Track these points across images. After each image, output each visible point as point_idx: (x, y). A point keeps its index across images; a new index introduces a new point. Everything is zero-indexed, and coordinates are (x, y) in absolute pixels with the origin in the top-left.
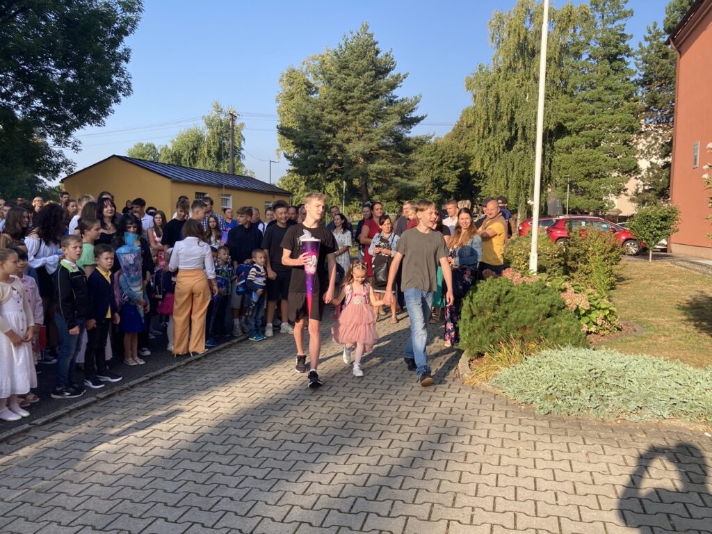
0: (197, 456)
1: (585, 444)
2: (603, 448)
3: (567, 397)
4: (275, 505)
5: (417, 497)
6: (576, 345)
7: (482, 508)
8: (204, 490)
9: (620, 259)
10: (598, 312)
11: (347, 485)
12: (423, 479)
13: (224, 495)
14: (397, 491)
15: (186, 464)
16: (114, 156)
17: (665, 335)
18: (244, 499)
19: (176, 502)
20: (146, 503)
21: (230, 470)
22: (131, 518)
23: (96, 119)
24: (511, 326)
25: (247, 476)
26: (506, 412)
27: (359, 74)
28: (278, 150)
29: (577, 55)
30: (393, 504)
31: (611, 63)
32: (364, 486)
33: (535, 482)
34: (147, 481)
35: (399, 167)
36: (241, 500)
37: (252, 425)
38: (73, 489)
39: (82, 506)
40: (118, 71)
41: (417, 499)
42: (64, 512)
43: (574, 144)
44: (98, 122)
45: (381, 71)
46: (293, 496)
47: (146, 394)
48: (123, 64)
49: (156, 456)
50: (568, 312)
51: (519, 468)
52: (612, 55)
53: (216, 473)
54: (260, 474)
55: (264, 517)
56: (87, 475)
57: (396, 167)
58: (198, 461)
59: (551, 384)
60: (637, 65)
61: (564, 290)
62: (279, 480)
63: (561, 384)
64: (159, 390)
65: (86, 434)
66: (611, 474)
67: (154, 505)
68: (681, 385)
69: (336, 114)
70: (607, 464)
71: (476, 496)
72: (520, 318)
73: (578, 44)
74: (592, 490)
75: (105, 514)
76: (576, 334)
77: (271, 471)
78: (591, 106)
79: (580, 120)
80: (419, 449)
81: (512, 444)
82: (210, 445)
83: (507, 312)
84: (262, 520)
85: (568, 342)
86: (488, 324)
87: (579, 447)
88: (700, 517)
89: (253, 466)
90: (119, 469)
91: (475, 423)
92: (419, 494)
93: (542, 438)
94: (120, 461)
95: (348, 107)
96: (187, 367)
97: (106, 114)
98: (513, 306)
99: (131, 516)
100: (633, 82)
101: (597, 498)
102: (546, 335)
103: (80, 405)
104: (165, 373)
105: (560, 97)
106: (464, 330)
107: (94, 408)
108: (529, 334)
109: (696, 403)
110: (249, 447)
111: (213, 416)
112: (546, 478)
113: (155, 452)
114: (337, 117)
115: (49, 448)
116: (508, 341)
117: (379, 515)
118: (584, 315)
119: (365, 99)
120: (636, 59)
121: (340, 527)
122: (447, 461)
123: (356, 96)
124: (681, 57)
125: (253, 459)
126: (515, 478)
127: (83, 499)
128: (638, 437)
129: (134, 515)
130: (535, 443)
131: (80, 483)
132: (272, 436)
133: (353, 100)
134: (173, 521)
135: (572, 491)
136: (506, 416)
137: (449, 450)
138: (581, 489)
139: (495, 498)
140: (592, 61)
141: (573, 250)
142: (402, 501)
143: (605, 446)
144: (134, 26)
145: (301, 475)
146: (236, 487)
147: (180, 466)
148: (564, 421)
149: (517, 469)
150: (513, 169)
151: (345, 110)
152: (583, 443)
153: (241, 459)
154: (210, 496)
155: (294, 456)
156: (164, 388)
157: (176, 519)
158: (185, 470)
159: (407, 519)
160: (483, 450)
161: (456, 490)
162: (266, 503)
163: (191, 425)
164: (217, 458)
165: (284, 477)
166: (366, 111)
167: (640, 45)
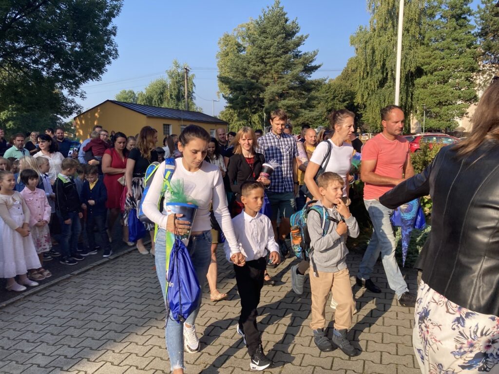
16: (108, 100)
20: (145, 318)
23: (96, 76)
27: (274, 37)
28: (219, 92)
29: (432, 16)
30: (294, 319)
31: (457, 21)
33: (385, 307)
34: (144, 306)
35: (303, 102)
36: (201, 317)
38: (101, 311)
39: (107, 320)
40: (109, 41)
42: (97, 323)
43: (429, 82)
44: (97, 78)
45: (289, 34)
46: (233, 315)
48: (112, 37)
49: (148, 293)
52: (458, 15)
56: (108, 303)
57: (301, 102)
60: (476, 21)
67: (149, 320)
69: (258, 66)
73: (433, 8)
78: (442, 53)
79: (434, 64)
84: (214, 328)
90: (127, 300)
94: (127, 295)
95: (266, 60)
97: (102, 73)
99: (136, 325)
100: (473, 34)
103: (99, 263)
105: (419, 47)
107: (107, 265)
112: (391, 304)
113: (147, 290)
114: (259, 68)
117: (285, 325)
119: (278, 54)
120: (475, 17)
123: (272, 52)
127: (108, 316)
131: (104, 307)
133: (270, 55)
139: (358, 315)
140: (443, 20)
141: (424, 158)
144: (118, 11)
149: (374, 299)
150: (385, 100)
151: (264, 63)
165: (227, 304)
166: (279, 63)
167: (478, 7)
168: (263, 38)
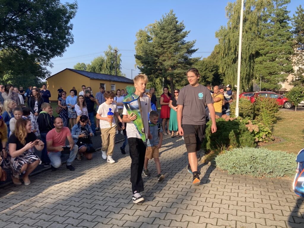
1: (246, 186)
2: (253, 188)
3: (241, 167)
4: (116, 207)
5: (173, 205)
8: (89, 201)
9: (278, 110)
10: (263, 133)
13: (97, 203)
15: (85, 192)
16: (67, 69)
17: (293, 143)
18: (105, 205)
19: (78, 205)
20: (67, 205)
21: (101, 194)
23: (59, 54)
25: (107, 197)
27: (169, 32)
28: (136, 65)
29: (265, 20)
31: (281, 23)
32: (156, 206)
33: (222, 201)
36: (103, 205)
39: (43, 206)
40: (68, 33)
42: (36, 208)
43: (263, 60)
44: (60, 55)
45: (178, 30)
46: (124, 204)
48: (70, 30)
49: (73, 189)
50: (248, 133)
51: (216, 195)
52: (281, 20)
53: (95, 195)
54: (112, 196)
55: (111, 212)
57: (185, 71)
58: (89, 191)
59: (235, 162)
60: (292, 24)
61: (248, 123)
62: (119, 198)
63: (239, 162)
66: (254, 198)
67: (70, 206)
68: (290, 163)
69: (159, 49)
70: (253, 194)
71: (196, 205)
72: (226, 135)
73: (266, 16)
74: (245, 204)
75: (51, 209)
77: (117, 195)
78: (271, 43)
79: (266, 49)
80: (177, 187)
81: (215, 186)
82: (95, 185)
85: (246, 145)
87: (243, 187)
89: (110, 193)
90: (59, 193)
92: (173, 204)
93: (229, 184)
94: (59, 190)
95: (164, 46)
97: (63, 52)
98: (224, 130)
99: (61, 210)
100: (291, 32)
101: (246, 207)
105: (257, 39)
110: (110, 185)
111: (97, 174)
112: (226, 199)
113: (73, 187)
114: (160, 51)
116: (220, 145)
117: (156, 212)
118: (257, 134)
119: (171, 42)
120: (292, 22)
121: (140, 216)
122: (188, 192)
123: (168, 41)
125: (111, 190)
126: (214, 199)
128: (270, 184)
129: (62, 210)
131: (43, 198)
132: (120, 182)
133: (167, 43)
134: (76, 212)
135: (236, 204)
136: (216, 175)
137: (189, 188)
138: (240, 204)
140: (272, 23)
141: (257, 106)
142: (167, 207)
144: (74, 15)
145: (129, 196)
146: (102, 200)
147: (82, 192)
148: (240, 177)
150: (236, 71)
151: (163, 47)
153: (106, 190)
154: (92, 203)
155: (127, 189)
158: (84, 194)
159: (167, 214)
160: (203, 188)
161: (189, 203)
162: (113, 207)
163: (89, 177)
164: (96, 189)
165: (121, 197)
166: (172, 47)
167: (294, 15)
168: (162, 33)
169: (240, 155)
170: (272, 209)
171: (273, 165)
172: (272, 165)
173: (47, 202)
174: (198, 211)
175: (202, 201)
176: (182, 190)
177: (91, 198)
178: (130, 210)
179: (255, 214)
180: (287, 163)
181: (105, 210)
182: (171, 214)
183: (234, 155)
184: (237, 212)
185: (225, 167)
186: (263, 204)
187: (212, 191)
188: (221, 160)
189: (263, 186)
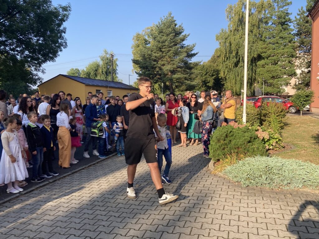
0: (90, 207)
1: (263, 200)
2: (271, 202)
3: (256, 179)
4: (123, 228)
5: (186, 224)
6: (262, 155)
7: (214, 229)
8: (92, 222)
9: (286, 115)
10: (273, 140)
11: (155, 220)
12: (189, 216)
13: (101, 224)
14: (177, 222)
15: (85, 211)
16: (60, 75)
17: (304, 150)
18: (110, 226)
19: (79, 227)
20: (67, 228)
21: (104, 213)
22: (60, 235)
23: (52, 59)
24: (232, 147)
25: (111, 216)
26: (229, 186)
27: (168, 35)
28: (133, 70)
29: (267, 23)
30: (175, 228)
31: (282, 26)
32: (162, 220)
33: (239, 217)
34: (68, 218)
35: (187, 76)
36: (108, 227)
37: (116, 193)
38: (36, 222)
39: (39, 230)
40: (61, 37)
41: (185, 226)
42: (31, 233)
43: (266, 63)
44: (53, 60)
45: (178, 33)
46: (131, 224)
47: (70, 180)
48: (63, 34)
49: (72, 207)
50: (259, 140)
51: (232, 211)
52: (282, 22)
53: (98, 215)
54: (117, 215)
55: (117, 234)
56: (42, 216)
57: (185, 76)
58: (91, 210)
59: (249, 173)
60: (294, 26)
61: (258, 130)
62: (125, 217)
63: (253, 173)
64: (76, 178)
65: (43, 198)
66: (274, 214)
67: (70, 229)
68: (308, 172)
69: (158, 53)
70: (272, 209)
71: (212, 224)
72: (236, 144)
73: (267, 18)
74: (264, 220)
75: (49, 233)
76: (261, 150)
77: (122, 213)
78: (273, 46)
79: (268, 53)
80: (188, 203)
81: (230, 200)
82: (96, 202)
83: (230, 141)
84: (117, 235)
85: (258, 154)
86: (222, 146)
87: (260, 201)
88: (312, 233)
89: (114, 211)
90: (56, 213)
91: (214, 191)
92: (186, 223)
93: (244, 197)
94: (57, 210)
95: (163, 50)
96: (89, 168)
97: (56, 57)
98: (234, 138)
100: (292, 34)
101: (266, 224)
102: (248, 151)
103: (41, 185)
104: (79, 170)
105: (259, 42)
106: (211, 149)
107: (47, 186)
108: (240, 151)
109: (315, 181)
110: (113, 203)
111: (98, 189)
112: (244, 215)
114: (158, 54)
115: (27, 204)
116: (231, 154)
117: (168, 233)
118: (267, 141)
119: (170, 46)
120: (294, 24)
122: (200, 208)
123: (166, 45)
124: (314, 23)
125: (115, 208)
126: (230, 216)
127: (40, 226)
128: (288, 197)
130: (240, 200)
131: (39, 220)
132: (124, 198)
133: (165, 47)
134: (78, 236)
135: (255, 221)
136: (228, 188)
137: (201, 203)
138: (260, 220)
139: (220, 225)
140: (273, 25)
141: (264, 112)
142: (179, 226)
143: (272, 201)
144: (67, 18)
145: (135, 215)
146: (106, 221)
147: (83, 212)
148: (255, 190)
149: (231, 211)
150: (238, 75)
152: (262, 200)
153: (109, 209)
154: (95, 225)
155: (133, 207)
156: (78, 177)
157: (79, 235)
158: (85, 213)
159: (180, 234)
160: (217, 203)
161: (203, 221)
162: (119, 228)
163: (89, 193)
164: (99, 208)
165: (128, 216)
166: (171, 51)
167: (296, 17)
168: (161, 36)
169: (254, 166)
170: (296, 226)
171: (291, 176)
172: (289, 175)
173: (44, 225)
174: (215, 230)
175: (217, 219)
176: (194, 206)
177: (93, 218)
178: (138, 231)
179: (278, 232)
180: (304, 172)
181: (110, 232)
182: (185, 235)
183: (248, 166)
184: (259, 231)
185: (238, 179)
186: (285, 220)
187: (227, 206)
188: (233, 171)
189: (282, 199)
